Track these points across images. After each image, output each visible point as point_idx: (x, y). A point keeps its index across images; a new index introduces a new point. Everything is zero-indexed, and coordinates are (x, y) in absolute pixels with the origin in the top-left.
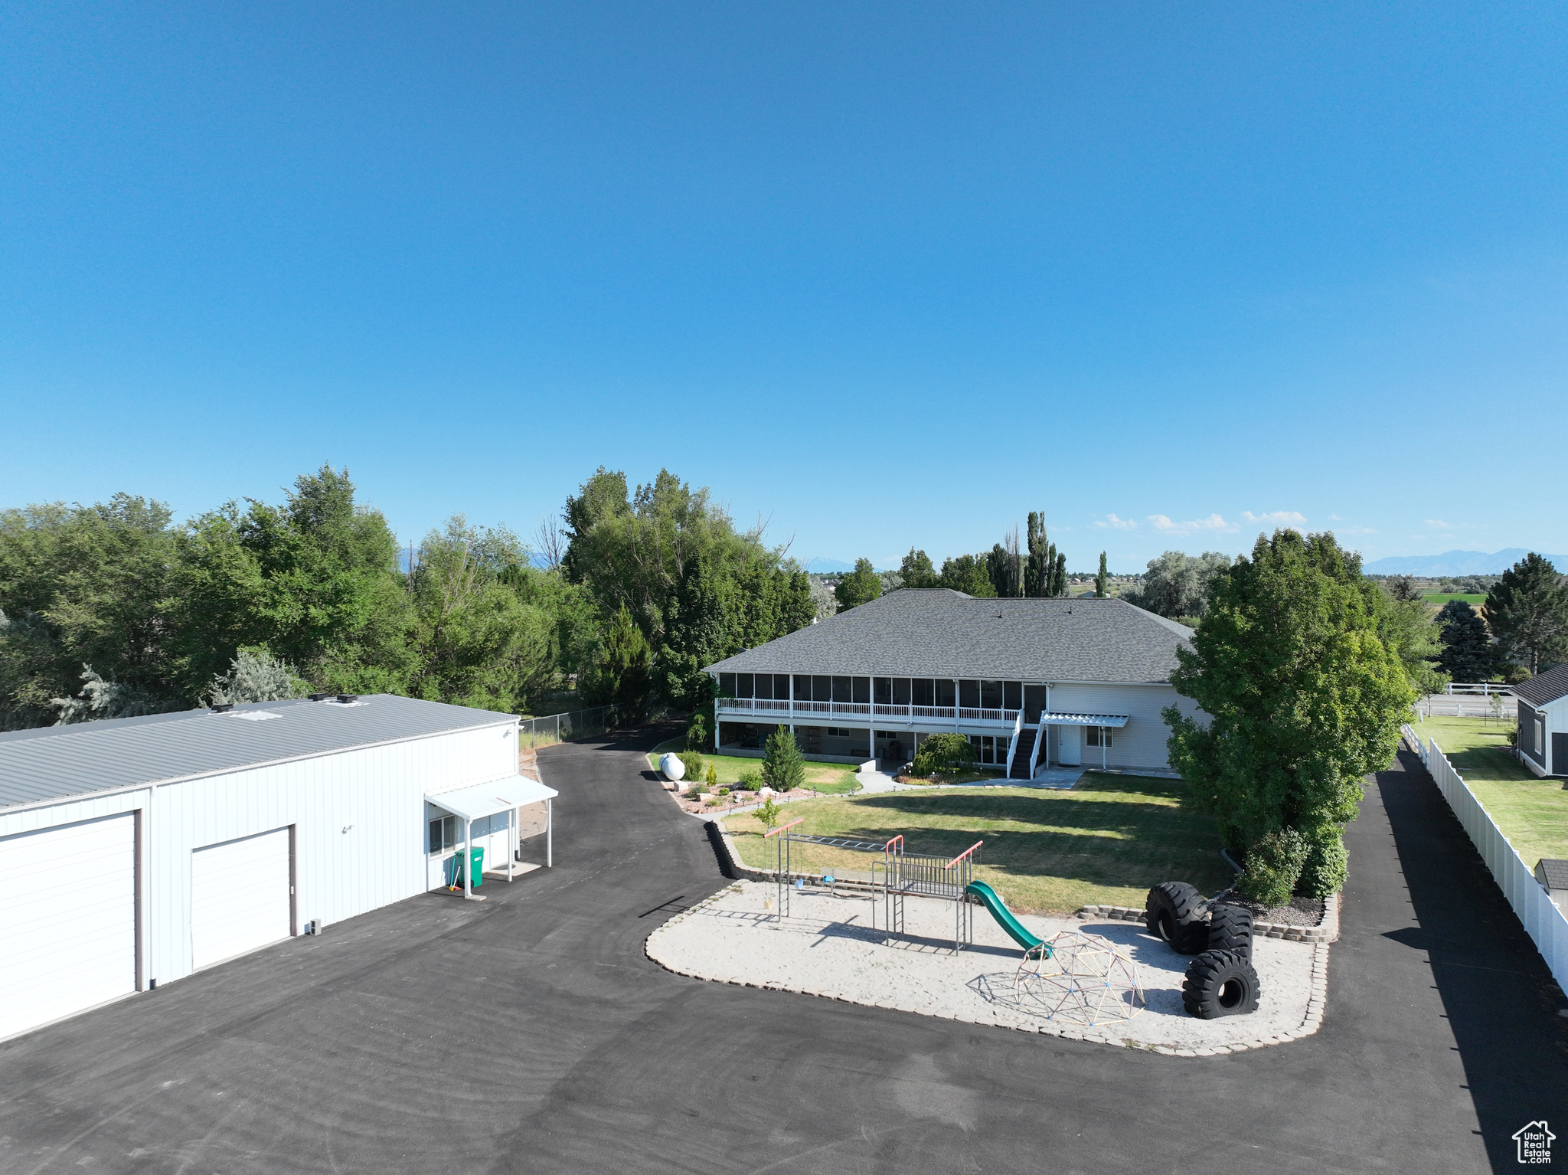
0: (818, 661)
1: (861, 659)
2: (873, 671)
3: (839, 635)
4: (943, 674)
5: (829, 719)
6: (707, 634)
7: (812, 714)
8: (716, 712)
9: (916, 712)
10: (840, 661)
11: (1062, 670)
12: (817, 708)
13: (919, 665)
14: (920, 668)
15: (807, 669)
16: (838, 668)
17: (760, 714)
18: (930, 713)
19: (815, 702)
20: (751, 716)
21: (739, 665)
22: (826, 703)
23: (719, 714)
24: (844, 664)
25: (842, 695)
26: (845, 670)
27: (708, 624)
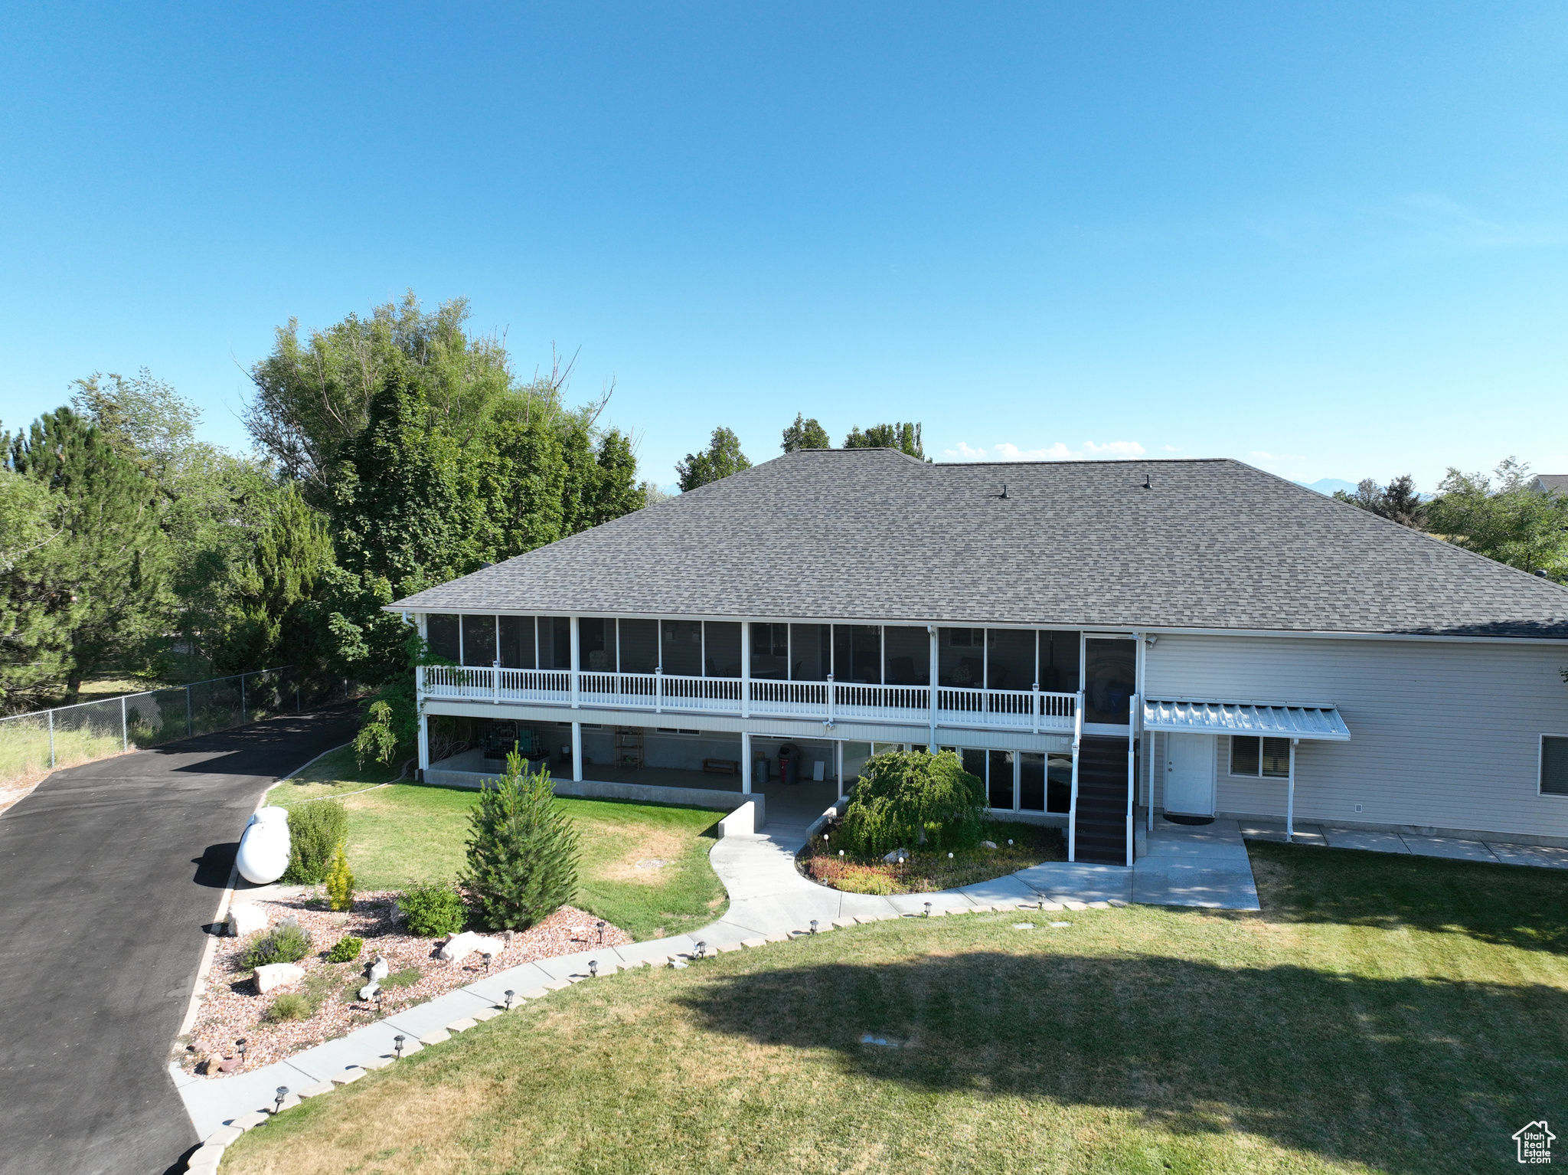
0: (630, 589)
1: (723, 582)
2: (750, 609)
3: (676, 535)
4: (905, 616)
5: (653, 712)
6: (415, 536)
7: (617, 700)
8: (420, 696)
9: (842, 697)
10: (678, 587)
11: (1174, 606)
12: (628, 687)
13: (849, 596)
14: (851, 602)
15: (606, 605)
16: (673, 602)
17: (511, 700)
18: (871, 699)
19: (625, 675)
20: (492, 703)
21: (466, 596)
22: (649, 676)
23: (427, 699)
24: (686, 594)
25: (681, 661)
26: (688, 606)
27: (414, 514)
